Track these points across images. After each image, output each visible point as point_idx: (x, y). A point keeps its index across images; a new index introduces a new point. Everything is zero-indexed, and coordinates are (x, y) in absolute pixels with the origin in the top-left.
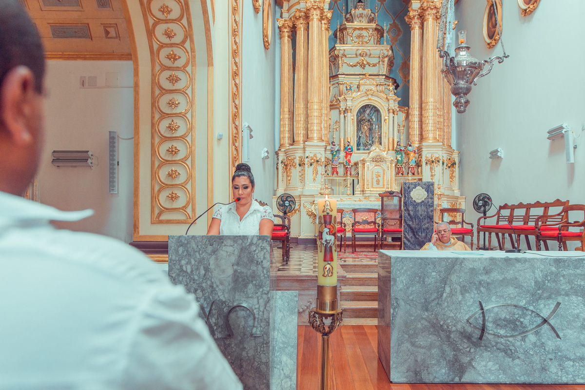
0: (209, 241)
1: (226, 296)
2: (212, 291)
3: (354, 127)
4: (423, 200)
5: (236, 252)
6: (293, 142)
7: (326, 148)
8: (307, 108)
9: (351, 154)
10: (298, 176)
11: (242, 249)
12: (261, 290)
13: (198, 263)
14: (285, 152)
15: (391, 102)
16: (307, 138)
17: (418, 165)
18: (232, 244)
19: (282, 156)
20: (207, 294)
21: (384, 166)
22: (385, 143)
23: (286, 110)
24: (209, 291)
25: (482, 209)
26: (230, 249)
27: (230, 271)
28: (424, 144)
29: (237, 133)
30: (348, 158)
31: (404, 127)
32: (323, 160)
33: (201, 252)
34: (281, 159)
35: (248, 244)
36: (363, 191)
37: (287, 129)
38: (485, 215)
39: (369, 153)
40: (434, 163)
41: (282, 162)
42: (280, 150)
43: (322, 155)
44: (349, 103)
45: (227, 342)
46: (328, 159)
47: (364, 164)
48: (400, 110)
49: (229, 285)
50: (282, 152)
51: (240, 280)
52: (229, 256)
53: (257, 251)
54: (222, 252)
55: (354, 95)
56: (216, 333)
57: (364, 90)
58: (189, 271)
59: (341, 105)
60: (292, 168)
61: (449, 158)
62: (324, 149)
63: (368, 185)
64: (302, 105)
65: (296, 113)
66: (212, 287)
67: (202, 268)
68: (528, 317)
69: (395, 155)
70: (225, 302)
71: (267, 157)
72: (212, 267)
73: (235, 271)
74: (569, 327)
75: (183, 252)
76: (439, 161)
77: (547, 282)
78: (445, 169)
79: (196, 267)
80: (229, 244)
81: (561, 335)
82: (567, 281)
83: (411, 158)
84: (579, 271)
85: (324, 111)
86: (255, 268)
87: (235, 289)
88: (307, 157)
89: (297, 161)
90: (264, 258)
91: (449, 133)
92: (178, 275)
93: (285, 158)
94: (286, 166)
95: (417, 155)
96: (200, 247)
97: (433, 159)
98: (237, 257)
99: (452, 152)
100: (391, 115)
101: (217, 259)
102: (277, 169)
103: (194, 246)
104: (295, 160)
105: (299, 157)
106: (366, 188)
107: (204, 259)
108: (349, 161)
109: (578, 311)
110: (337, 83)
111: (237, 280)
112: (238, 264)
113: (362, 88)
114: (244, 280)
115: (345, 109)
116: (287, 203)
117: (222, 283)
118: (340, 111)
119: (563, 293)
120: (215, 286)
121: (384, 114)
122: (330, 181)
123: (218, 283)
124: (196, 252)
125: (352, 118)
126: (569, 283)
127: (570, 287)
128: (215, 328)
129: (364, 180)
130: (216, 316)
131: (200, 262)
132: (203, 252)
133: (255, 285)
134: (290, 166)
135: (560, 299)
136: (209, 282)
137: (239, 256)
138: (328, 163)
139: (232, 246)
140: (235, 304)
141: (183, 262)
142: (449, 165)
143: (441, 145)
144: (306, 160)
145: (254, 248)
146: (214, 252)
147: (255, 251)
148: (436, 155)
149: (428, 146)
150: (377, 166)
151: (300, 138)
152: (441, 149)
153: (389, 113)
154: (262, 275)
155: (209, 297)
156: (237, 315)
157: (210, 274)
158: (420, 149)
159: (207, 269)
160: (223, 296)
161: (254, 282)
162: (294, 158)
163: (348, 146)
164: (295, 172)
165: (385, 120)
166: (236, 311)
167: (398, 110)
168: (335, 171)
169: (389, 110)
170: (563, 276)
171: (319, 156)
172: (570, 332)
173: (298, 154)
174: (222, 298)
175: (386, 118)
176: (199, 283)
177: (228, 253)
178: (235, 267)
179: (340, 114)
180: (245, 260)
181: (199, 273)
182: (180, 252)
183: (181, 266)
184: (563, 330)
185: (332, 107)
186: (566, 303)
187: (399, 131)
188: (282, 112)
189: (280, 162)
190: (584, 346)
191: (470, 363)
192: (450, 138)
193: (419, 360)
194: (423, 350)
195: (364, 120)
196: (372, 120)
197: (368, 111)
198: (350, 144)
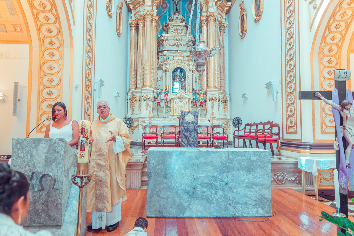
0: (33, 141)
1: (41, 169)
2: (34, 167)
3: (171, 79)
4: (192, 120)
5: (47, 147)
6: (136, 88)
7: (154, 92)
8: (143, 69)
9: (168, 95)
10: (138, 107)
11: (50, 145)
12: (59, 166)
13: (27, 152)
14: (132, 93)
15: (191, 66)
16: (143, 85)
17: (205, 101)
18: (45, 143)
19: (130, 95)
20: (31, 168)
21: (185, 101)
22: (188, 89)
23: (133, 69)
24: (32, 166)
25: (237, 126)
26: (44, 145)
27: (43, 157)
28: (208, 89)
29: (90, 84)
30: (166, 97)
31: (199, 80)
32: (152, 98)
33: (29, 147)
34: (129, 97)
35: (53, 143)
36: (173, 115)
37: (133, 80)
38: (239, 129)
39: (177, 94)
40: (214, 100)
41: (130, 99)
42: (129, 92)
43: (151, 95)
44: (168, 67)
45: (41, 193)
46: (155, 97)
47: (173, 100)
49: (43, 163)
50: (130, 93)
51: (49, 161)
52: (44, 149)
53: (58, 147)
54: (40, 147)
55: (171, 62)
56: (35, 188)
57: (176, 59)
58: (22, 156)
59: (163, 67)
60: (135, 102)
61: (223, 97)
62: (152, 92)
63: (175, 112)
64: (141, 67)
65: (138, 71)
66: (34, 164)
67: (29, 155)
68: (218, 182)
69: (192, 95)
70: (40, 172)
71: (118, 96)
72: (34, 154)
73: (46, 157)
74: (239, 187)
75: (20, 147)
76: (216, 99)
77: (228, 163)
78: (220, 103)
79: (26, 155)
80: (43, 143)
81: (235, 191)
82: (238, 163)
83: (201, 97)
84: (244, 158)
85: (154, 71)
86: (56, 155)
87: (46, 166)
88: (143, 96)
89: (138, 98)
90: (61, 150)
91: (225, 83)
92: (17, 159)
93: (132, 97)
94: (132, 101)
95: (205, 96)
96: (28, 144)
97: (213, 98)
98: (47, 150)
99: (225, 94)
100: (191, 73)
101: (37, 150)
102: (127, 102)
103: (26, 144)
104: (137, 98)
106: (174, 114)
107: (30, 150)
108: (167, 99)
109: (244, 179)
110: (163, 55)
111: (47, 161)
112: (48, 153)
113: (175, 58)
114: (50, 161)
115: (166, 69)
116: (128, 122)
117: (39, 163)
118: (163, 71)
119: (236, 169)
120: (35, 164)
121: (188, 73)
122: (157, 110)
123: (37, 163)
124: (26, 147)
125: (169, 74)
126: (239, 164)
127: (239, 166)
128: (35, 186)
129: (173, 109)
130: (35, 180)
131: (28, 152)
132: (30, 147)
133: (56, 163)
134: (134, 101)
135: (234, 172)
136: (32, 162)
137: (49, 149)
138: (155, 99)
139: (45, 144)
140: (46, 173)
141: (19, 152)
142: (223, 101)
143: (218, 90)
144: (142, 98)
145: (56, 145)
146: (36, 147)
147: (57, 146)
148: (215, 96)
149: (210, 91)
150: (180, 101)
151: (139, 85)
152: (218, 93)
154: (60, 158)
155: (32, 170)
156: (46, 179)
157: (33, 158)
158: (206, 92)
159: (32, 156)
160: (39, 169)
161: (56, 162)
164: (137, 104)
165: (188, 76)
166: (46, 177)
167: (195, 70)
168: (159, 104)
169: (190, 70)
170: (236, 160)
171: (149, 96)
172: (240, 189)
173: (138, 95)
174: (39, 170)
175: (189, 75)
176: (27, 163)
177: (43, 147)
178: (46, 155)
179: (163, 72)
180: (52, 151)
181: (28, 158)
182: (18, 147)
183: (18, 154)
184: (236, 188)
185: (159, 68)
186: (238, 174)
187: (196, 82)
188: (131, 71)
189: (129, 99)
190: (247, 196)
191: (188, 206)
192: (224, 87)
193: (161, 205)
194: (164, 200)
195: (177, 76)
196: (182, 76)
197: (179, 71)
198: (167, 89)
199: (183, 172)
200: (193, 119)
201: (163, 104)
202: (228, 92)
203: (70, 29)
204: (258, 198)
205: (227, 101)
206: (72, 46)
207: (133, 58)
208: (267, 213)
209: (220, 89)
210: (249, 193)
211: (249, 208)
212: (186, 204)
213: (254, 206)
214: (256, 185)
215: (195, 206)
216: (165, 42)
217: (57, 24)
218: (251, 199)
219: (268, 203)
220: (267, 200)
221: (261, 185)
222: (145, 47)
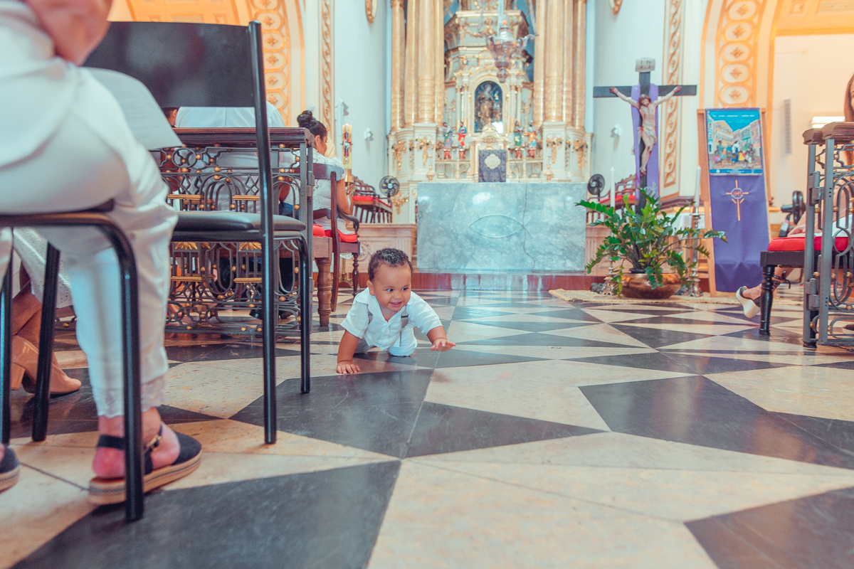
4: (497, 166)
6: (404, 124)
7: (437, 132)
8: (417, 85)
9: (464, 136)
10: (408, 162)
14: (396, 136)
16: (418, 119)
17: (539, 147)
19: (392, 140)
23: (398, 88)
28: (545, 124)
29: (329, 106)
30: (463, 140)
32: (433, 142)
34: (391, 144)
36: (474, 174)
37: (398, 110)
38: (599, 196)
40: (556, 145)
41: (393, 148)
42: (390, 134)
43: (432, 138)
44: (466, 80)
46: (440, 142)
47: (475, 146)
48: (524, 87)
50: (393, 136)
55: (472, 70)
57: (483, 64)
59: (457, 82)
60: (403, 153)
61: (577, 139)
62: (435, 131)
64: (413, 83)
65: (407, 92)
68: (512, 225)
69: (513, 135)
71: (371, 138)
74: (541, 231)
76: (561, 143)
77: (525, 199)
78: (571, 153)
81: (534, 237)
83: (531, 140)
85: (437, 90)
88: (417, 140)
89: (407, 146)
91: (584, 113)
93: (396, 143)
94: (396, 150)
95: (538, 137)
97: (555, 140)
99: (584, 134)
100: (514, 92)
102: (388, 155)
105: (410, 141)
108: (463, 144)
110: (458, 57)
113: (482, 62)
115: (462, 86)
116: (390, 186)
118: (456, 89)
121: (506, 93)
122: (443, 165)
125: (469, 96)
129: (475, 163)
134: (401, 151)
142: (577, 148)
143: (566, 126)
144: (416, 143)
148: (558, 136)
149: (549, 127)
150: (488, 147)
151: (411, 120)
152: (566, 130)
153: (511, 89)
162: (405, 142)
163: (462, 127)
164: (405, 157)
165: (507, 98)
167: (522, 86)
168: (448, 156)
169: (511, 86)
171: (429, 138)
172: (541, 235)
173: (408, 138)
175: (508, 95)
179: (457, 92)
185: (448, 85)
187: (524, 111)
188: (393, 91)
189: (390, 147)
190: (551, 244)
191: (471, 256)
192: (583, 118)
193: (436, 253)
194: (439, 247)
195: (483, 99)
196: (494, 98)
197: (489, 88)
198: (465, 125)
199: (465, 211)
200: (499, 163)
201: (455, 155)
202: (590, 129)
203: (299, 17)
204: (567, 247)
205: (587, 147)
206: (302, 46)
207: (398, 65)
208: (578, 266)
209: (573, 122)
210: (555, 239)
211: (553, 260)
212: (468, 254)
213: (561, 257)
214: (565, 229)
215: (481, 256)
216: (461, 28)
217: (281, 11)
218: (557, 248)
219: (580, 254)
220: (579, 250)
221: (572, 229)
222: (420, 42)
